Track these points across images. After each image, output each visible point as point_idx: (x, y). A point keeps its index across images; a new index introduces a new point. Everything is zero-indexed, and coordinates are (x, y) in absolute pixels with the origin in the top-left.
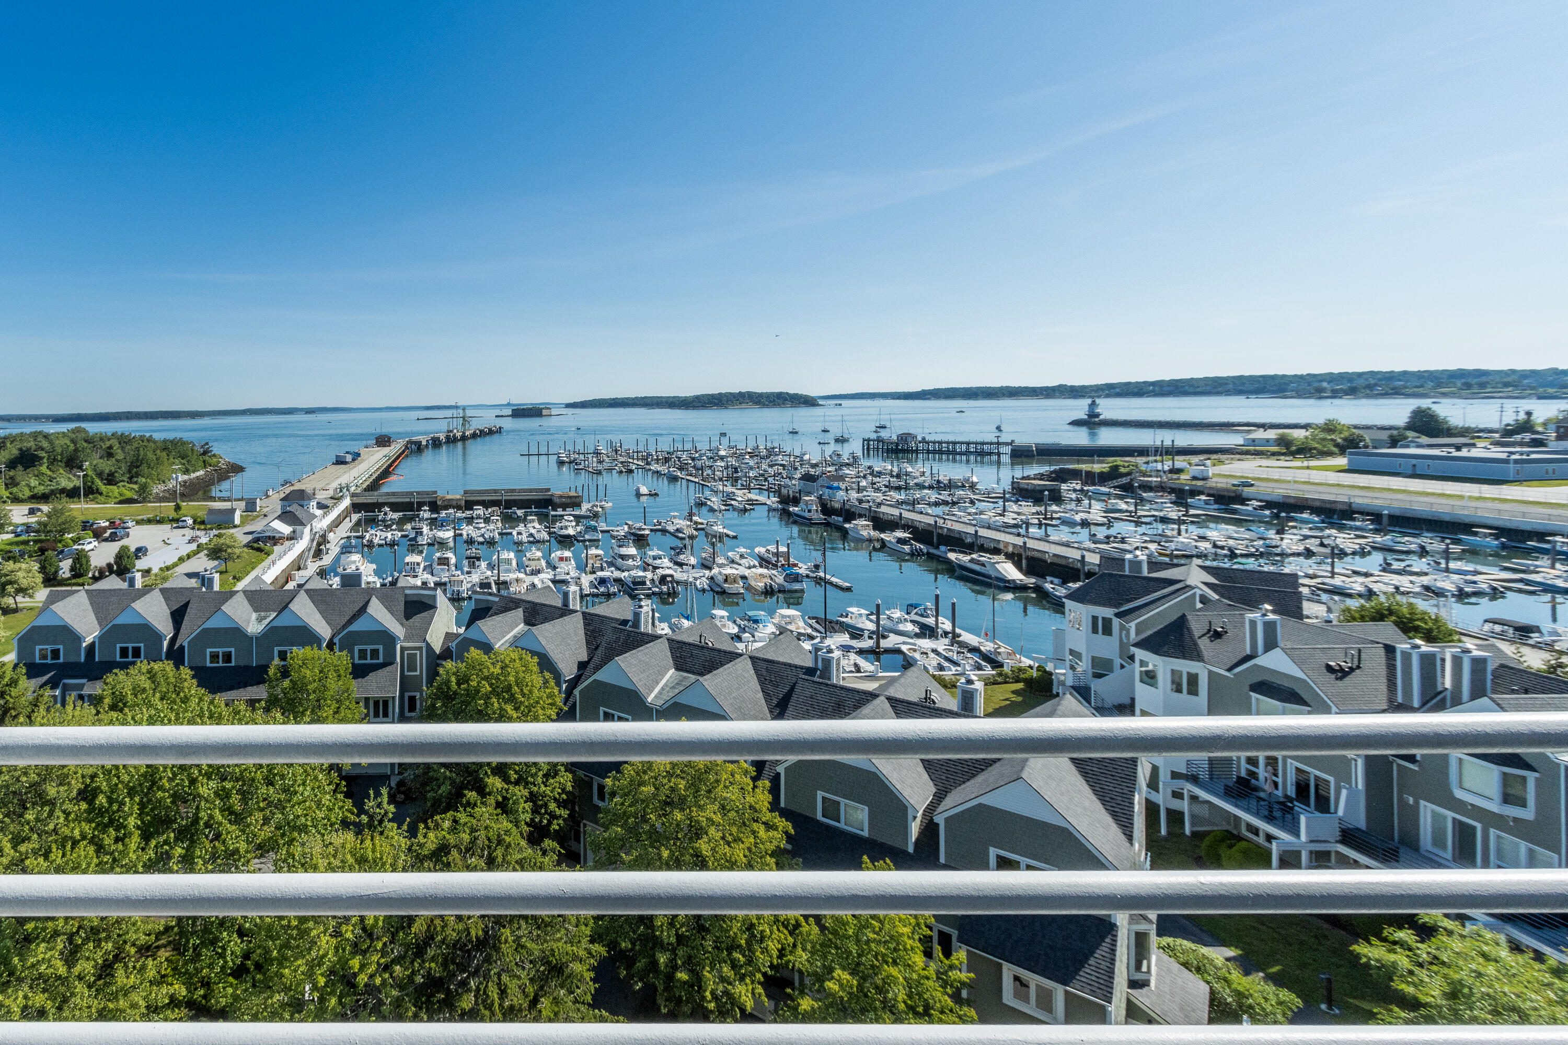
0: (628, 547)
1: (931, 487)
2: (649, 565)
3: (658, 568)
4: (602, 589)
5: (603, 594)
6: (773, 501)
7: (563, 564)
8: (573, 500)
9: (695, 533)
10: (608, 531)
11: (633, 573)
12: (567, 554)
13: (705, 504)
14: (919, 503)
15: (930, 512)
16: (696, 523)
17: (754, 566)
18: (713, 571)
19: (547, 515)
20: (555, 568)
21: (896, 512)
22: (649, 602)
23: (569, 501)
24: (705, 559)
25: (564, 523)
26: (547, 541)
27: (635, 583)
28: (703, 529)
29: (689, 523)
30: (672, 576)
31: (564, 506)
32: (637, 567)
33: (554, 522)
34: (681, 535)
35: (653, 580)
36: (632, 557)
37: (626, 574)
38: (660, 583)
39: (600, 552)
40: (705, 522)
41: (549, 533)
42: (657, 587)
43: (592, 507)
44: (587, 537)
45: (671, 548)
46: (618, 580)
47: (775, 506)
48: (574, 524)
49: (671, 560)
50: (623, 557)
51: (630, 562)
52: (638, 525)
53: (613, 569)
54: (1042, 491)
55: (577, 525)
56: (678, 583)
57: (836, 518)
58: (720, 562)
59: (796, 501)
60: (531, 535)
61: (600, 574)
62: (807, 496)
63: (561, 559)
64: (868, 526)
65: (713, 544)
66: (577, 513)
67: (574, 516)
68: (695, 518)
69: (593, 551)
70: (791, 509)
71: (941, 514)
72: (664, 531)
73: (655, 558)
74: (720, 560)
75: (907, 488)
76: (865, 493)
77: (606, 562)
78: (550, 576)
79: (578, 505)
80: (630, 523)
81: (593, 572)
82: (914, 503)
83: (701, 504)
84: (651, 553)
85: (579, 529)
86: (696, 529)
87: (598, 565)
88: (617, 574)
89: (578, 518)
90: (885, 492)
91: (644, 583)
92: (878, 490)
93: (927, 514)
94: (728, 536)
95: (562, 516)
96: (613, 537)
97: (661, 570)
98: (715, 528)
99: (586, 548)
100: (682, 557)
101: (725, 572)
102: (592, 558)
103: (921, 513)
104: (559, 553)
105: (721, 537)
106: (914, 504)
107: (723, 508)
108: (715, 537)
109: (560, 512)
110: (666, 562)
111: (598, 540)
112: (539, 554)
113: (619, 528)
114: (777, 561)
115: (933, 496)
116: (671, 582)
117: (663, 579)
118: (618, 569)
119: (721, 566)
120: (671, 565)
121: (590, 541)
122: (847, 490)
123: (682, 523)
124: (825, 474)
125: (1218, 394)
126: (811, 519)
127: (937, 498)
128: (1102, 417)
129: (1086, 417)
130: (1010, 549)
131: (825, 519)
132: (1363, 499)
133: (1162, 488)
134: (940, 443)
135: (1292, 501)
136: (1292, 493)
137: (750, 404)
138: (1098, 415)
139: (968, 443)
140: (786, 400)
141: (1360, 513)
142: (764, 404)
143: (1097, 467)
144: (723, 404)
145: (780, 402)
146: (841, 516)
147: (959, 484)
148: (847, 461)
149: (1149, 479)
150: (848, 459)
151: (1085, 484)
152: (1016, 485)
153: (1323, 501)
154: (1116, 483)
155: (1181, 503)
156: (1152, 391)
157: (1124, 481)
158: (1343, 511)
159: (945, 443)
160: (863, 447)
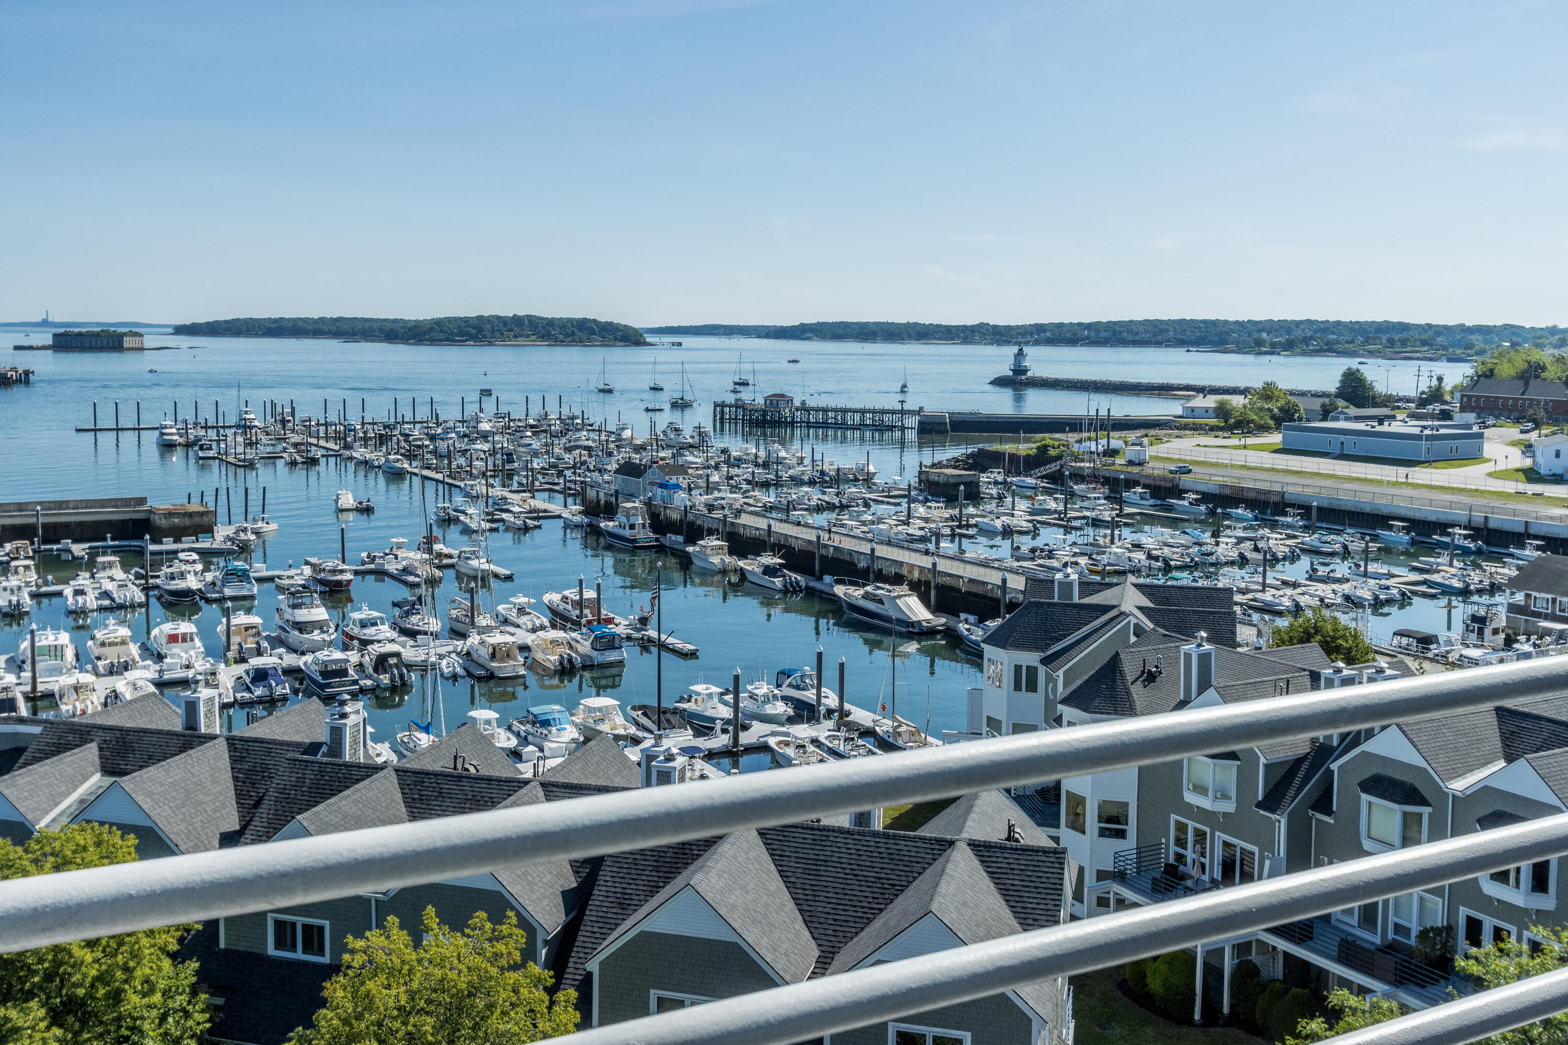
0: (312, 606)
1: (812, 483)
2: (352, 638)
3: (371, 642)
4: (259, 692)
5: (260, 701)
6: (573, 511)
7: (176, 649)
8: (197, 520)
9: (438, 573)
10: (271, 579)
11: (323, 655)
12: (186, 627)
13: (457, 521)
14: (795, 509)
15: (810, 521)
16: (440, 555)
17: (542, 628)
18: (469, 641)
19: (141, 552)
20: (160, 657)
21: (762, 523)
22: (360, 705)
23: (187, 522)
24: (457, 620)
25: (177, 567)
26: (140, 605)
27: (326, 674)
28: (452, 566)
29: (426, 556)
30: (397, 655)
31: (178, 534)
32: (330, 644)
33: (156, 566)
34: (411, 579)
35: (361, 665)
36: (320, 626)
37: (309, 658)
38: (376, 670)
39: (255, 620)
40: (456, 552)
41: (146, 589)
42: (369, 677)
43: (237, 532)
44: (228, 592)
45: (395, 605)
46: (291, 672)
47: (578, 519)
48: (199, 567)
49: (394, 626)
50: (301, 627)
51: (316, 636)
52: (330, 565)
53: (282, 650)
54: (956, 485)
55: (206, 569)
56: (409, 667)
57: (673, 537)
58: (484, 623)
59: (610, 510)
60: (106, 594)
61: (256, 662)
62: (628, 501)
63: (173, 639)
64: (721, 548)
65: (471, 592)
66: (205, 544)
67: (200, 552)
68: (437, 547)
69: (241, 619)
70: (602, 525)
71: (825, 524)
72: (381, 574)
73: (363, 624)
74: (483, 621)
75: (778, 483)
76: (716, 494)
77: (268, 638)
78: (151, 674)
79: (209, 530)
80: (314, 560)
81: (242, 660)
82: (789, 507)
83: (447, 521)
84: (356, 616)
85: (209, 577)
86: (440, 567)
87: (250, 645)
88: (291, 660)
89: (207, 556)
90: (747, 491)
91: (343, 673)
92: (735, 488)
93: (807, 526)
94: (496, 576)
95: (175, 552)
96: (281, 589)
97: (376, 646)
98: (474, 563)
99: (227, 613)
100: (414, 619)
101: (491, 641)
102: (238, 633)
103: (799, 524)
104: (168, 628)
105: (484, 579)
106: (788, 511)
107: (488, 525)
108: (475, 578)
109: (168, 545)
110: (385, 630)
111: (252, 597)
112: (124, 632)
113: (292, 572)
114: (580, 616)
115: (815, 496)
116: (396, 665)
117: (381, 662)
118: (293, 650)
119: (488, 629)
120: (394, 635)
121: (233, 599)
122: (690, 489)
123: (413, 557)
124: (657, 462)
125: (1158, 344)
126: (635, 541)
127: (819, 499)
128: (1029, 374)
129: (1011, 373)
130: (916, 575)
131: (657, 540)
132: (1295, 489)
133: (1093, 478)
134: (825, 410)
135: (1228, 492)
136: (1229, 481)
137: (533, 338)
138: (1025, 371)
139: (863, 412)
140: (593, 332)
141: (1293, 506)
142: (556, 340)
143: (1024, 448)
144: (485, 336)
145: (584, 336)
146: (682, 534)
147: (851, 477)
148: (690, 440)
149: (1082, 464)
150: (692, 437)
151: (1008, 473)
152: (923, 477)
153: (1258, 491)
154: (1044, 471)
155: (1115, 498)
156: (1088, 337)
157: (1053, 467)
158: (1276, 504)
159: (831, 411)
160: (715, 416)
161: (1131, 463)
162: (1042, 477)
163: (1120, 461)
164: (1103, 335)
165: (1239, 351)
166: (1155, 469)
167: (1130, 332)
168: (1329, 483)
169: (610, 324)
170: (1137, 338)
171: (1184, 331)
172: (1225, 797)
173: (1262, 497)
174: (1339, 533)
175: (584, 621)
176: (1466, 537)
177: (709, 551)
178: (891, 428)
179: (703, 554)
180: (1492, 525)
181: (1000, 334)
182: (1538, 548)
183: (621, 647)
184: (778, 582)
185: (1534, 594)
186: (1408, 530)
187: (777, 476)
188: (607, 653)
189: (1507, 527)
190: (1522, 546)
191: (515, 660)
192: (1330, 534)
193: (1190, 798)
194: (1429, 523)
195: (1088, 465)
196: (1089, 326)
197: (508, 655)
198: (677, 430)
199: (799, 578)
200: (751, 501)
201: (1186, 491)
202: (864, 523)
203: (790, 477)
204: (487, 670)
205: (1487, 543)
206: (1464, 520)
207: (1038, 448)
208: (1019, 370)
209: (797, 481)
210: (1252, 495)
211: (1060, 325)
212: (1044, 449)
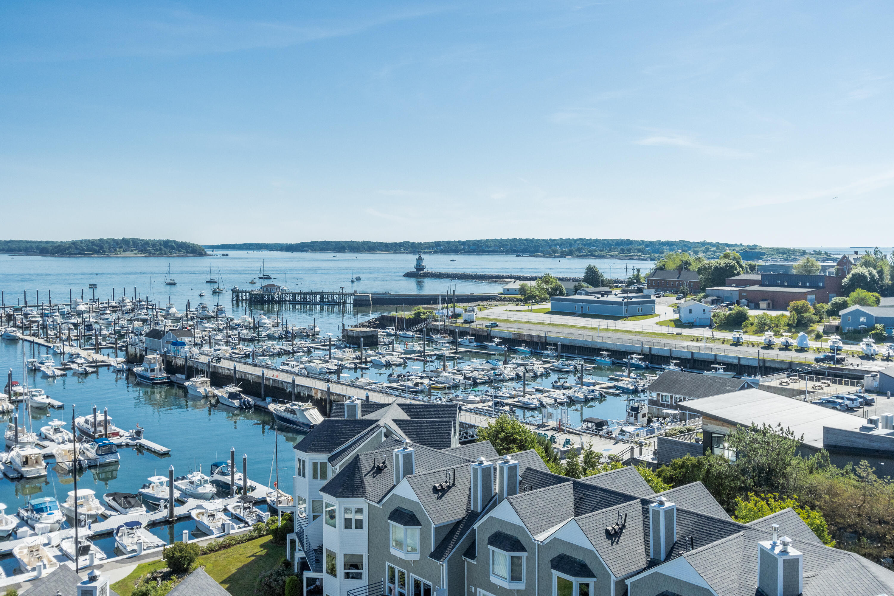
1: (278, 338)
6: (119, 361)
9: (11, 407)
13: (39, 370)
16: (16, 394)
18: (13, 453)
21: (232, 366)
47: (121, 366)
57: (179, 376)
59: (141, 360)
62: (151, 354)
64: (206, 382)
70: (135, 369)
75: (258, 339)
86: (15, 402)
94: (52, 406)
98: (38, 399)
103: (255, 365)
105: (44, 408)
108: (38, 408)
114: (95, 432)
115: (278, 346)
124: (186, 328)
125: (501, 253)
126: (153, 379)
127: (280, 349)
128: (425, 270)
129: (415, 270)
130: (319, 395)
131: (168, 378)
132: (552, 334)
133: (445, 331)
134: (300, 294)
135: (517, 337)
136: (517, 331)
137: (135, 252)
138: (423, 269)
139: (322, 294)
140: (173, 248)
141: (550, 344)
142: (150, 253)
143: (407, 314)
144: (105, 251)
145: (167, 251)
146: (184, 374)
147: (305, 334)
148: (212, 314)
149: (437, 323)
150: (213, 312)
151: (398, 329)
152: (345, 333)
153: (533, 336)
154: (417, 327)
155: (454, 343)
156: (464, 249)
157: (422, 325)
158: (542, 343)
159: (303, 294)
160: (233, 298)
161: (466, 322)
162: (416, 331)
163: (460, 320)
164: (472, 247)
165: (544, 256)
166: (479, 325)
167: (487, 246)
168: (572, 331)
169: (184, 243)
170: (491, 249)
171: (516, 245)
172: (414, 550)
173: (535, 340)
174: (573, 359)
175: (97, 435)
176: (640, 359)
177: (198, 385)
178: (338, 303)
179: (194, 388)
180: (653, 352)
181: (415, 247)
182: (676, 365)
183: (116, 452)
184: (236, 403)
185: (662, 393)
186: (610, 356)
187: (258, 335)
188: (107, 457)
189: (660, 353)
190: (668, 364)
191: (41, 465)
192: (568, 360)
193: (394, 551)
194: (622, 352)
195: (441, 323)
196: (464, 243)
197: (37, 462)
198: (203, 307)
199: (250, 399)
200: (237, 351)
201: (494, 338)
202: (302, 363)
203: (267, 335)
204: (19, 473)
205: (651, 362)
206: (639, 351)
207: (415, 314)
208: (420, 268)
209: (270, 337)
210: (529, 339)
211: (449, 242)
212: (418, 314)
